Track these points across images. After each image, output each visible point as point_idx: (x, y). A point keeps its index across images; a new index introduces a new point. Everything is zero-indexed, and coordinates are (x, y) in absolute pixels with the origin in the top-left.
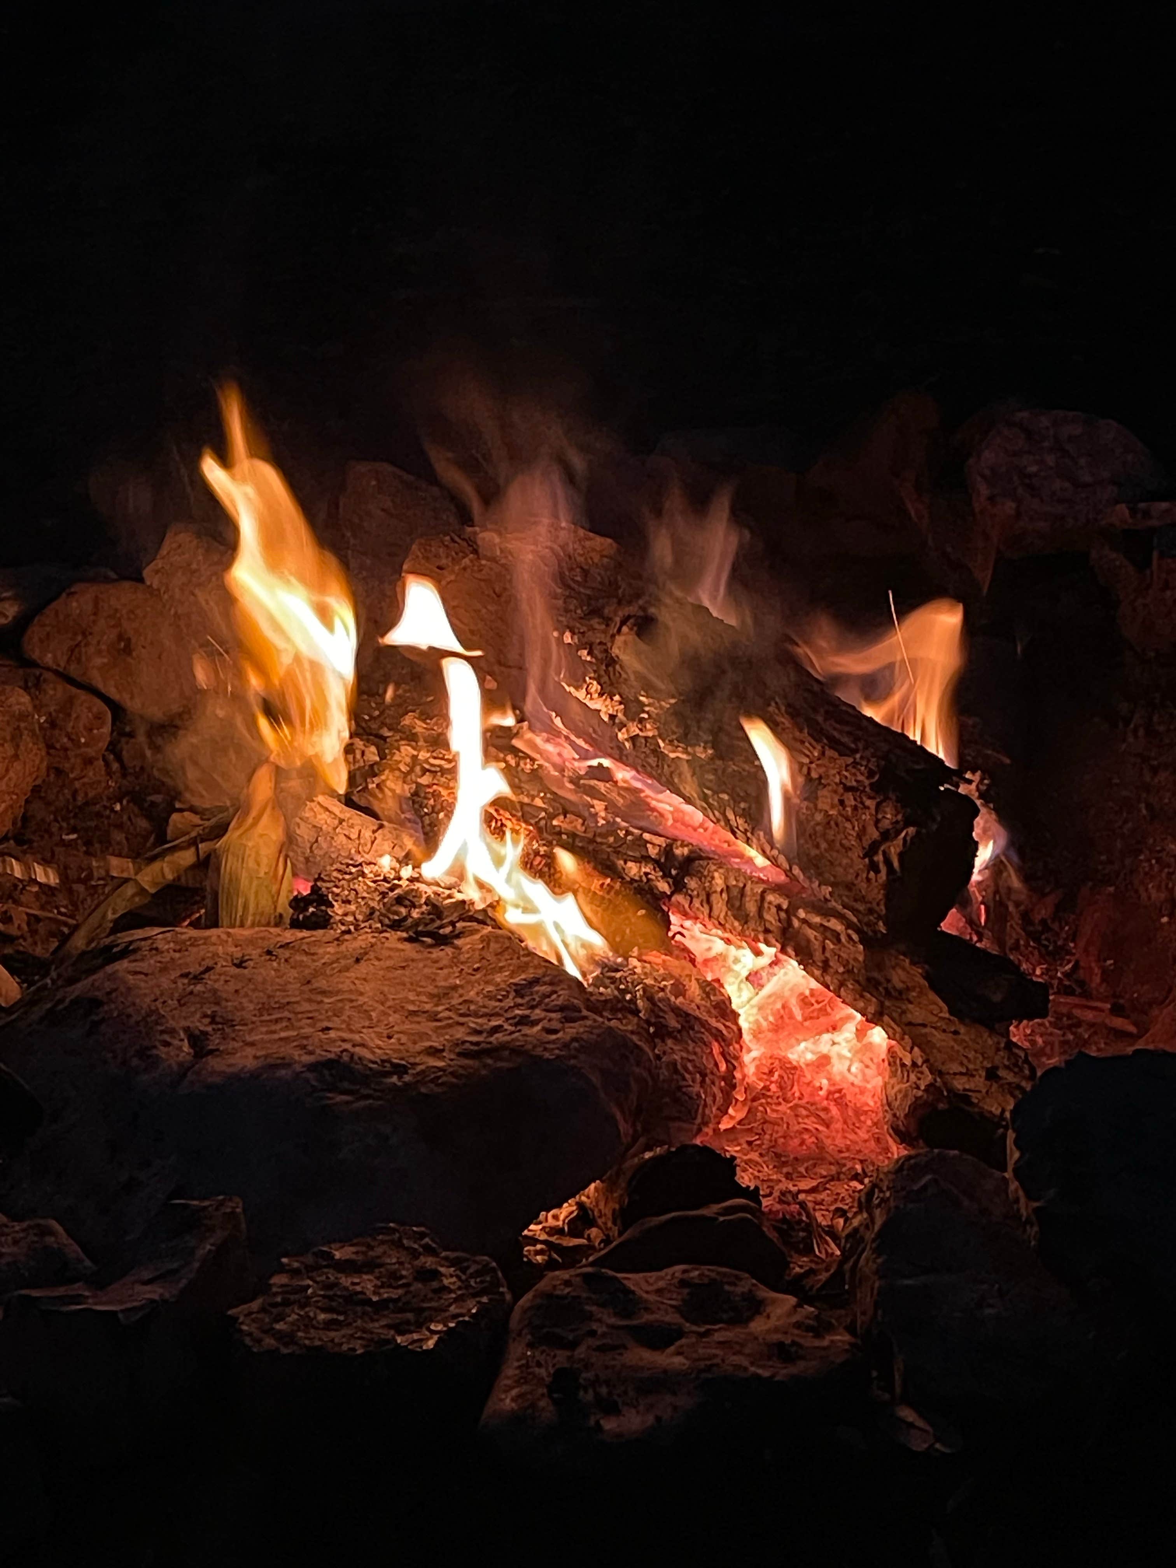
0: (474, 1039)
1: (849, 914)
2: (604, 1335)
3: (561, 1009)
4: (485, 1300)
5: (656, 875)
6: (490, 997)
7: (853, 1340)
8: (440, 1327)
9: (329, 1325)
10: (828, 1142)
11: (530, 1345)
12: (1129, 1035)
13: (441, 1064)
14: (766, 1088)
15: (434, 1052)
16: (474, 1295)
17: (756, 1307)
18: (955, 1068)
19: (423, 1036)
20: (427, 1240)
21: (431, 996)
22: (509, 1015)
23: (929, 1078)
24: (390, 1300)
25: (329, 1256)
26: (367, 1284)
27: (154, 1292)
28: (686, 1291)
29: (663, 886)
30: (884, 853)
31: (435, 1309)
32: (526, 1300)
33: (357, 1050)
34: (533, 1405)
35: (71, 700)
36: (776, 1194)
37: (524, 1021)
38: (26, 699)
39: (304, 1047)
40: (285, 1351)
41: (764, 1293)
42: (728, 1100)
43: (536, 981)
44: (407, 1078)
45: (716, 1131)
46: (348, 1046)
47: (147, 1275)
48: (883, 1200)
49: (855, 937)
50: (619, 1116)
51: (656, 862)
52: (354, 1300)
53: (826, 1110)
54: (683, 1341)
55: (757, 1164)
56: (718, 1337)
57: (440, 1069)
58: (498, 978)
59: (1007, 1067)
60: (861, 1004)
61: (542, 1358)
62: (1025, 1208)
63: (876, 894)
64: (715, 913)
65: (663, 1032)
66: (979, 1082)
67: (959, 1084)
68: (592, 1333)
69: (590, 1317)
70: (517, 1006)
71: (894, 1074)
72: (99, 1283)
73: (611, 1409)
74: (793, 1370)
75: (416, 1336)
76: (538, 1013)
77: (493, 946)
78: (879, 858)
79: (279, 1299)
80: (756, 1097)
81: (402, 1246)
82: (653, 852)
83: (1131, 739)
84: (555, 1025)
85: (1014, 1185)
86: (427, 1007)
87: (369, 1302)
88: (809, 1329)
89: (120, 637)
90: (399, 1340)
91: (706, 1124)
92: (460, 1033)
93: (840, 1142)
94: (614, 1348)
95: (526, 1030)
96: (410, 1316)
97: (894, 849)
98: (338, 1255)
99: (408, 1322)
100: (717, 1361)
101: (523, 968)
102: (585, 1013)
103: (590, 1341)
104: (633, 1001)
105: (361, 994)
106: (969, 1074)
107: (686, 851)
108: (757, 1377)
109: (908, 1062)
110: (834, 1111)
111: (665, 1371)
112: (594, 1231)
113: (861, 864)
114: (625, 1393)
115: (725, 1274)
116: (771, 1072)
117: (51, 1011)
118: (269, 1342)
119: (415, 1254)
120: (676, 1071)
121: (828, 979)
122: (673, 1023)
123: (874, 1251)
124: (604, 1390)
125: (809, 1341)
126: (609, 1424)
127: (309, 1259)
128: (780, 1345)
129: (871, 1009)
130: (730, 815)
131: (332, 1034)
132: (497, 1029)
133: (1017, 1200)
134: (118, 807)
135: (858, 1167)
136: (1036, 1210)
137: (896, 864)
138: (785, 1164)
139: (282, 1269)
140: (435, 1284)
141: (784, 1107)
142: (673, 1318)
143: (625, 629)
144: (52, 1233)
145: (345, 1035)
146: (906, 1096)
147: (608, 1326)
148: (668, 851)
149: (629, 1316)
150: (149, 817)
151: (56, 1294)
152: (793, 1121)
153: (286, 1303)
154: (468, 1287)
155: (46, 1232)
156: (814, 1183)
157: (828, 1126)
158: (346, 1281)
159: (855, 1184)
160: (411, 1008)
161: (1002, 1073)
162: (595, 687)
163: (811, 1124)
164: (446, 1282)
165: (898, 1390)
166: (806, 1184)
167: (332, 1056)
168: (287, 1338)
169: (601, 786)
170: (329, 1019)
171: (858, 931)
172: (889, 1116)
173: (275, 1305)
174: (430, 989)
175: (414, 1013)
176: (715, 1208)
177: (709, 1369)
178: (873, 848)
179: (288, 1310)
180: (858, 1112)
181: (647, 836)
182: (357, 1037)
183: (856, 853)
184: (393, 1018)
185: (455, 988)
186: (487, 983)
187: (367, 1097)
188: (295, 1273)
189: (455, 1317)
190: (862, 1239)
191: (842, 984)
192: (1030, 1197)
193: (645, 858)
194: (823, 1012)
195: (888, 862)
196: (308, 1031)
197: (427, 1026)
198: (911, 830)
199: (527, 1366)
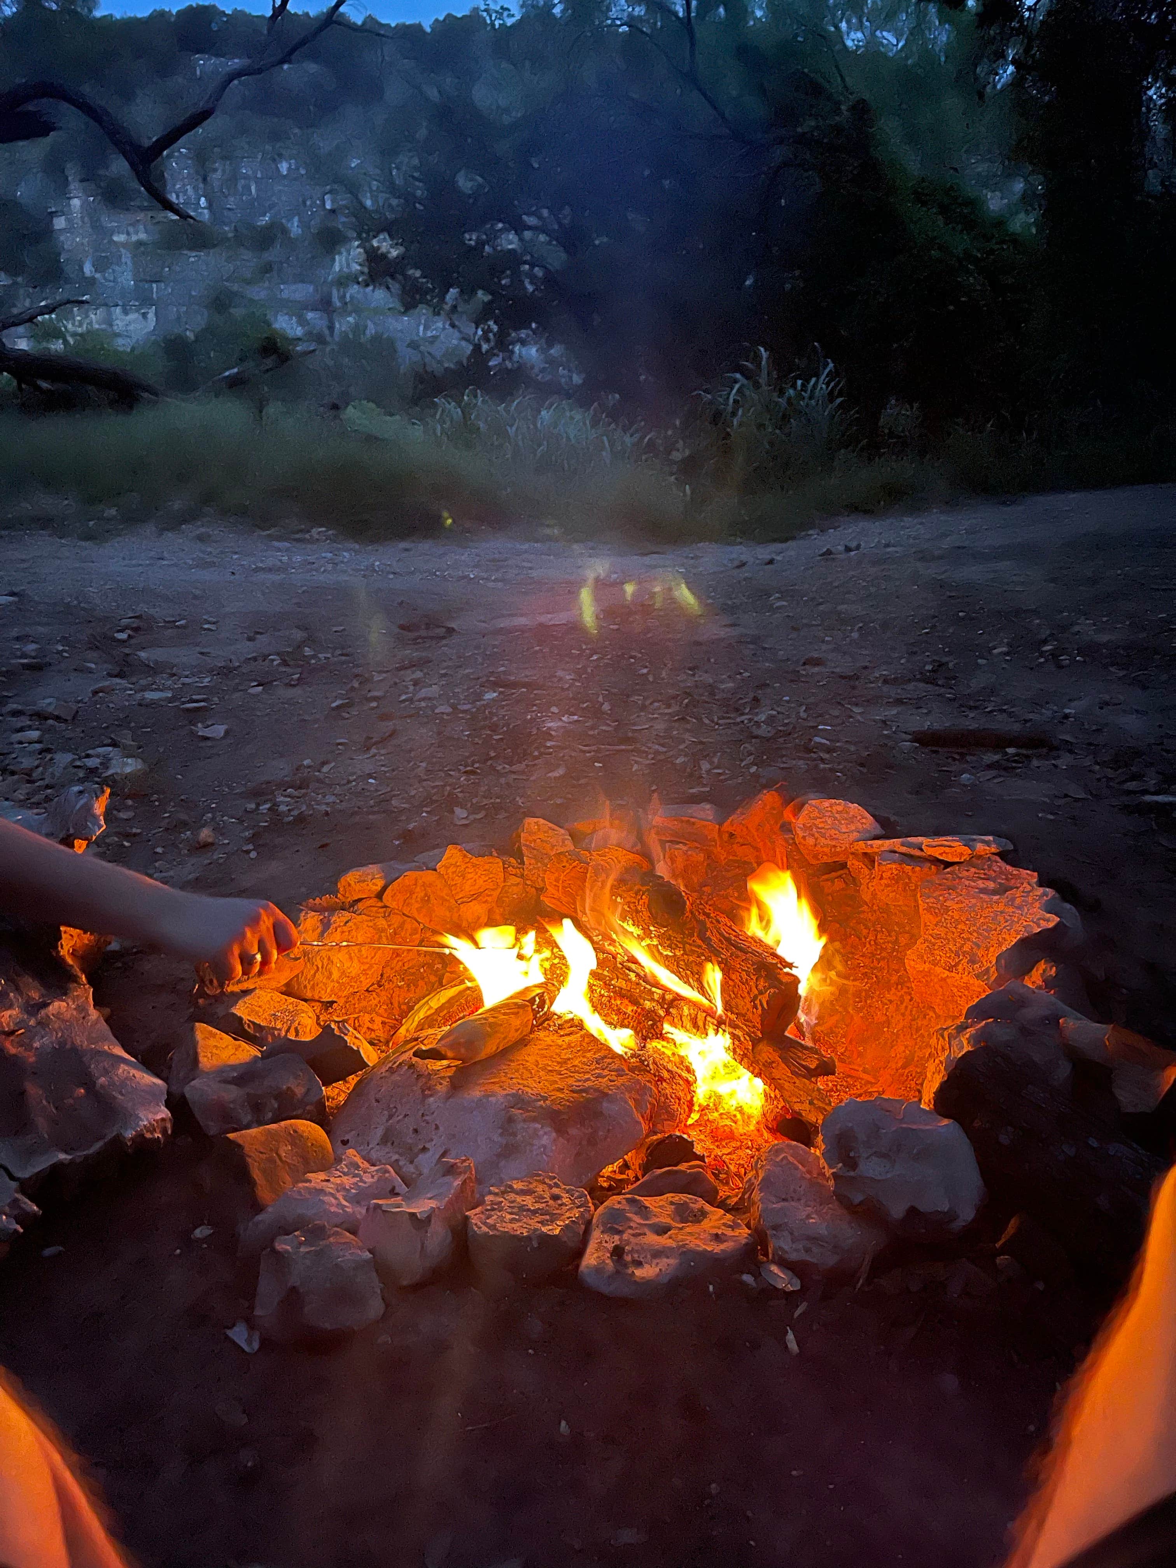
0: (577, 1084)
1: (745, 1028)
2: (636, 1228)
3: (617, 1070)
4: (582, 1210)
5: (657, 1007)
6: (584, 1063)
7: (750, 1232)
8: (561, 1223)
9: (512, 1221)
10: (735, 1131)
11: (602, 1232)
12: (871, 1083)
13: (562, 1096)
14: (708, 1105)
15: (561, 1090)
16: (577, 1208)
17: (704, 1214)
18: (795, 1100)
19: (556, 1082)
20: (556, 1180)
21: (558, 1063)
22: (593, 1072)
23: (783, 1104)
24: (539, 1209)
25: (511, 1187)
26: (528, 1201)
27: (433, 1204)
28: (673, 1207)
29: (662, 1013)
30: (760, 1001)
31: (559, 1214)
32: (601, 1209)
33: (525, 1088)
34: (604, 1261)
35: (404, 922)
36: (713, 1156)
37: (599, 1076)
38: (384, 922)
39: (501, 1087)
40: (491, 1233)
41: (708, 1207)
42: (691, 1110)
43: (605, 1057)
44: (548, 1102)
45: (685, 1125)
46: (521, 1087)
47: (429, 1195)
48: (762, 1166)
49: (748, 1038)
50: (642, 1122)
51: (658, 1001)
52: (522, 1208)
53: (735, 1116)
54: (672, 1232)
55: (704, 1141)
56: (688, 1230)
57: (563, 1098)
58: (588, 1055)
59: (818, 1100)
60: (751, 1068)
61: (607, 1239)
62: (828, 1172)
63: (757, 1021)
64: (684, 1024)
65: (661, 1079)
66: (807, 1106)
67: (797, 1107)
68: (631, 1228)
69: (630, 1220)
70: (597, 1068)
71: (766, 1101)
72: (407, 1198)
73: (639, 1264)
74: (723, 1247)
75: (550, 1227)
76: (606, 1072)
77: (586, 1040)
78: (757, 1002)
79: (489, 1208)
80: (703, 1109)
81: (545, 1183)
82: (656, 997)
83: (868, 946)
84: (614, 1078)
85: (822, 1161)
86: (557, 1068)
87: (529, 1210)
88: (730, 1226)
89: (426, 895)
90: (543, 1229)
91: (681, 1122)
92: (571, 1081)
93: (741, 1131)
94: (640, 1234)
95: (600, 1080)
96: (548, 1217)
97: (764, 999)
98: (515, 1186)
99: (547, 1221)
100: (687, 1242)
101: (599, 1050)
102: (627, 1072)
103: (631, 1231)
104: (648, 1065)
105: (527, 1061)
106: (801, 1102)
107: (671, 996)
108: (706, 1251)
109: (773, 1096)
110: (739, 1116)
111: (664, 1247)
112: (630, 1172)
113: (749, 1006)
114: (646, 1257)
115: (691, 1199)
116: (710, 1098)
117: (390, 1068)
118: (485, 1229)
119: (550, 1187)
120: (667, 1098)
121: (736, 1057)
122: (666, 1075)
123: (760, 1190)
124: (636, 1256)
125: (729, 1232)
126: (639, 1272)
127: (502, 1188)
128: (717, 1235)
129: (756, 1071)
130: (691, 980)
131: (514, 1081)
132: (588, 1080)
133: (824, 1168)
134: (422, 970)
135: (750, 1143)
136: (833, 1174)
137: (765, 1006)
138: (717, 1141)
139: (490, 1193)
140: (559, 1202)
141: (716, 1114)
142: (668, 1220)
143: (644, 897)
144: (389, 1172)
145: (521, 1082)
146: (772, 1111)
147: (638, 1224)
148: (663, 997)
149: (647, 1219)
150: (436, 976)
151: (389, 1202)
152: (720, 1121)
153: (493, 1209)
154: (574, 1203)
155: (387, 1171)
156: (729, 1150)
157: (736, 1123)
158: (519, 1199)
159: (748, 1151)
160: (550, 1068)
161: (815, 1102)
162: (631, 922)
163: (728, 1122)
164: (564, 1201)
165: (770, 1256)
166: (726, 1151)
167: (514, 1091)
168: (493, 1227)
169: (633, 966)
170: (513, 1073)
171: (750, 1036)
172: (764, 1120)
173: (487, 1210)
174: (559, 1060)
175: (550, 1071)
176: (686, 1165)
177: (684, 1246)
178: (755, 997)
179: (493, 1213)
180: (749, 1117)
181: (654, 989)
182: (525, 1082)
183: (748, 1000)
184: (542, 1073)
185: (569, 1059)
186: (584, 1057)
187: (530, 1111)
188: (496, 1194)
189: (568, 1218)
190: (753, 1184)
191: (742, 1060)
192: (831, 1167)
193: (653, 1000)
194: (734, 1071)
195: (761, 1004)
196: (503, 1079)
197: (557, 1078)
198: (772, 990)
199: (601, 1242)
